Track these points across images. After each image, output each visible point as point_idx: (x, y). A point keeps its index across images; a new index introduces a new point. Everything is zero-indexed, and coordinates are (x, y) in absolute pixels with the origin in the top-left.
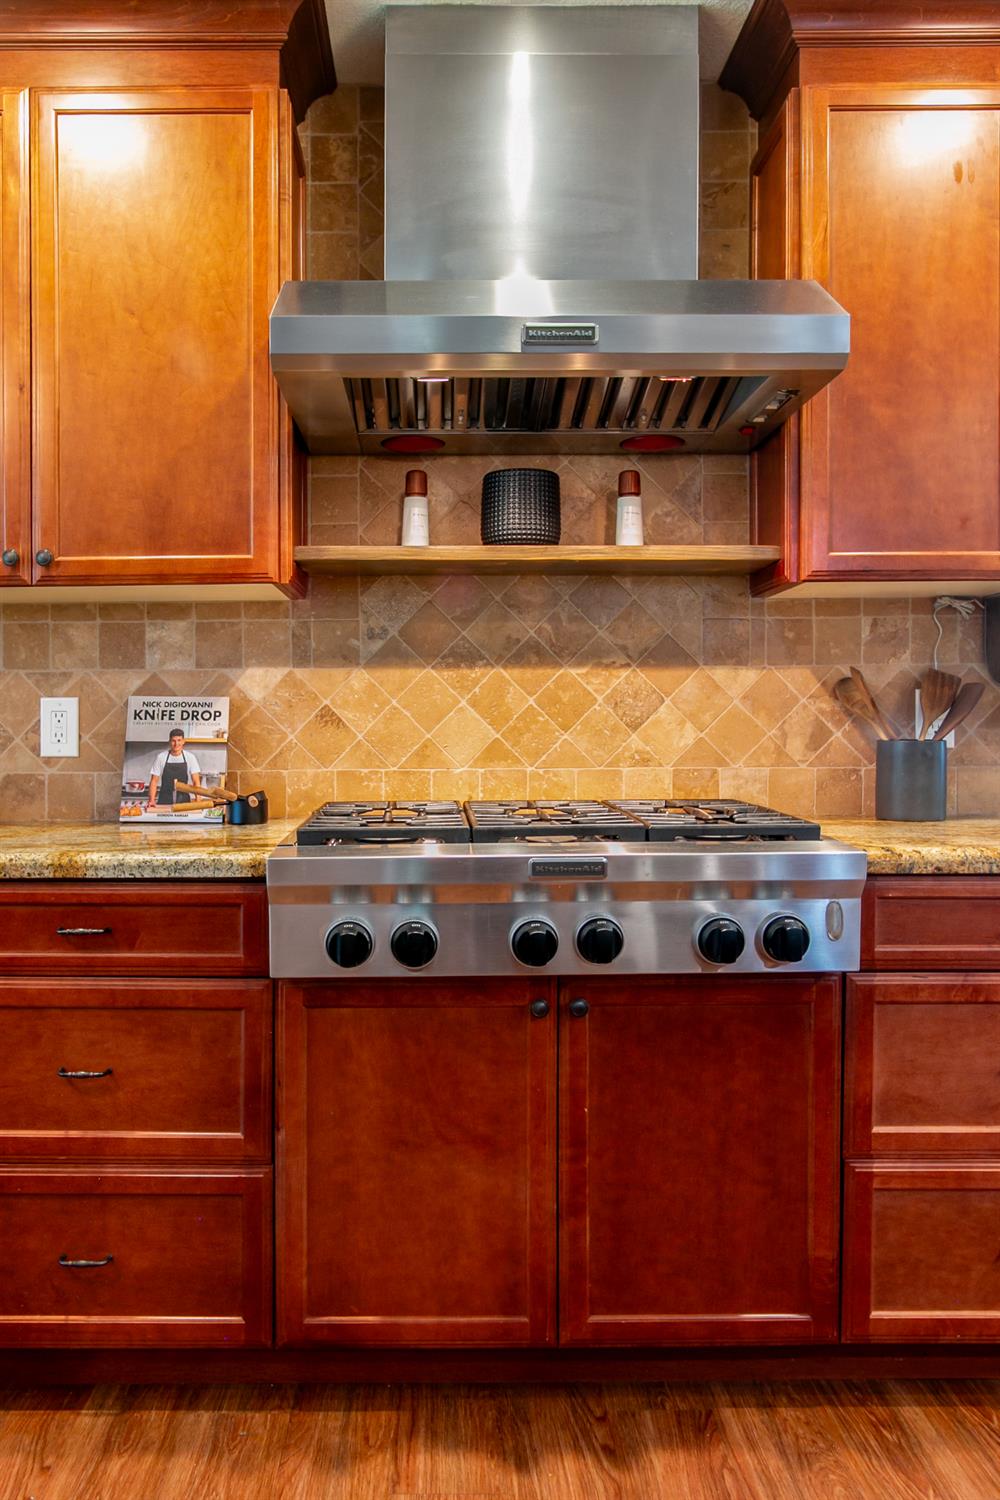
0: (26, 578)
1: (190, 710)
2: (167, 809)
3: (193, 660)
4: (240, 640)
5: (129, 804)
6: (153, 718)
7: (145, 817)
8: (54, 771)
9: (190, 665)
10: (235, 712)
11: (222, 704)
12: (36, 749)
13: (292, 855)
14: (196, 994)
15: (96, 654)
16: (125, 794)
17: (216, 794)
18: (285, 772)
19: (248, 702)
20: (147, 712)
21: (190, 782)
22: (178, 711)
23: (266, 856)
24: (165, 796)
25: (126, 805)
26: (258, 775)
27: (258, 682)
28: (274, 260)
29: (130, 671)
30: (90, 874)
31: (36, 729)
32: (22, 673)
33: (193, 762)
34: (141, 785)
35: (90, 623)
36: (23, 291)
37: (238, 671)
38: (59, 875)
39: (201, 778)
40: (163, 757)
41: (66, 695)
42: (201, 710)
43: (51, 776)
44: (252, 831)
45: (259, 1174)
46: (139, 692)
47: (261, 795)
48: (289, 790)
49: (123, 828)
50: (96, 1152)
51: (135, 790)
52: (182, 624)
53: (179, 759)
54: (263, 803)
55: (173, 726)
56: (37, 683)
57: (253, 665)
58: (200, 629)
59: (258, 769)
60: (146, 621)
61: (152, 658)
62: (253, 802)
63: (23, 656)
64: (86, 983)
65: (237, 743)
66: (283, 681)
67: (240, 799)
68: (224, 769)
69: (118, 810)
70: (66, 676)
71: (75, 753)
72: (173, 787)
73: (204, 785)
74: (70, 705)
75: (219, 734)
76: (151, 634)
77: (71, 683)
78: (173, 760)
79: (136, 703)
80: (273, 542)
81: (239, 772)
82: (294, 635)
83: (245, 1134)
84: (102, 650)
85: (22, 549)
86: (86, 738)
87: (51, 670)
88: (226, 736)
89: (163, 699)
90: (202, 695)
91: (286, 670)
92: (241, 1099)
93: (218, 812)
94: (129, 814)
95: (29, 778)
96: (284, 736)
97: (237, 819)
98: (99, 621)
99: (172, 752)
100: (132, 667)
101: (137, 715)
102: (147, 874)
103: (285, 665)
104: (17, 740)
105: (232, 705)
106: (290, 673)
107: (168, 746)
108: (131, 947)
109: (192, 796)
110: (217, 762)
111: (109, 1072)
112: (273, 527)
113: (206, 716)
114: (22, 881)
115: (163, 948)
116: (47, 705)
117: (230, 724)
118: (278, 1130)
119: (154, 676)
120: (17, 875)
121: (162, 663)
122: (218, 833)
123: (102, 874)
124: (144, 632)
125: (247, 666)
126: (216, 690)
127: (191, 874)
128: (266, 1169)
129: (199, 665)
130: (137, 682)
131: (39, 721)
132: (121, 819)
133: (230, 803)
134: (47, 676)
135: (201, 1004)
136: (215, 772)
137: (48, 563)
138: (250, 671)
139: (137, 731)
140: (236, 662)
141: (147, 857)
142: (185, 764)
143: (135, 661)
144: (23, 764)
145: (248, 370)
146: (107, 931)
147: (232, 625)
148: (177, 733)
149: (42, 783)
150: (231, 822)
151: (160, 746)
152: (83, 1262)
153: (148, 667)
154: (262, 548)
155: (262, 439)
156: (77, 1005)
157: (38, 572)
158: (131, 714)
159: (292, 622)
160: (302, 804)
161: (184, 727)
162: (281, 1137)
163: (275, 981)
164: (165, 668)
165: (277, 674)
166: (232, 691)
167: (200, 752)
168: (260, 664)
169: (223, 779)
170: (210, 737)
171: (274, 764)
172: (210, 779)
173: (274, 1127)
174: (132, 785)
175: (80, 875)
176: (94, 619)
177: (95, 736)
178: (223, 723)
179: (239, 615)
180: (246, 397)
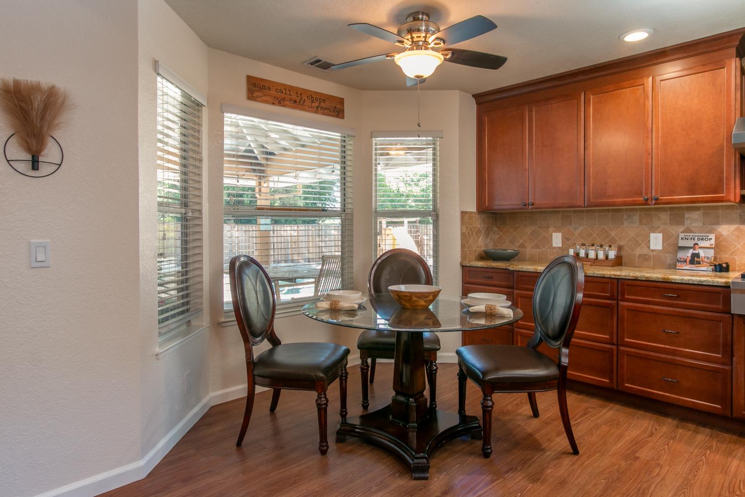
0: (650, 203)
1: (701, 238)
2: (694, 266)
3: (702, 223)
4: (719, 217)
5: (680, 264)
6: (688, 239)
7: (685, 268)
8: (654, 253)
9: (701, 224)
10: (717, 238)
11: (713, 236)
12: (649, 247)
13: (740, 280)
14: (706, 316)
15: (668, 221)
16: (678, 261)
17: (711, 263)
18: (736, 257)
19: (722, 235)
20: (685, 238)
21: (701, 258)
22: (696, 238)
23: (730, 281)
24: (692, 262)
25: (678, 264)
26: (725, 257)
27: (726, 230)
28: (733, 109)
29: (680, 226)
30: (673, 281)
31: (649, 242)
32: (644, 227)
33: (702, 253)
34: (684, 259)
35: (666, 213)
36: (650, 129)
37: (718, 226)
38: (664, 280)
39: (705, 258)
40: (691, 251)
41: (659, 233)
42: (704, 238)
43: (653, 255)
44: (724, 274)
45: (727, 368)
46: (683, 232)
47: (727, 264)
48: (737, 263)
49: (677, 270)
50: (673, 353)
51: (681, 260)
52: (698, 213)
53: (697, 252)
54: (728, 266)
55: (695, 242)
56: (649, 229)
57: (723, 224)
58: (704, 214)
59: (726, 256)
60: (685, 212)
61: (687, 223)
62: (724, 265)
63: (645, 222)
64: (671, 309)
65: (718, 247)
66: (736, 229)
67: (719, 265)
68: (713, 255)
69: (676, 266)
70: (659, 227)
71: (661, 248)
72: (695, 260)
73: (706, 260)
74: (660, 236)
75: (711, 245)
76: (687, 216)
77: (660, 229)
78: (694, 252)
79: (682, 235)
80: (733, 190)
81: (718, 256)
82: (740, 215)
83: (722, 356)
84: (670, 220)
85: (649, 196)
86: (664, 245)
87: (654, 225)
88: (714, 246)
89: (691, 234)
90: (705, 233)
91: (737, 226)
92: (721, 346)
93: (711, 267)
94: (680, 267)
95: (646, 255)
96: (736, 246)
97: (718, 270)
98: (669, 212)
99: (694, 249)
100: (680, 225)
101: (682, 239)
102: (691, 282)
103: (736, 224)
104: (643, 245)
105: (716, 236)
106: (738, 227)
107: (694, 248)
108: (685, 301)
109: (701, 263)
110: (711, 253)
111: (678, 333)
112: (732, 186)
113: (706, 239)
114: (653, 281)
115: (696, 302)
116: (652, 236)
117: (715, 242)
118: (734, 356)
119: (688, 228)
120: (652, 280)
121: (691, 224)
122: (710, 273)
123: (677, 281)
124: (684, 215)
125: (722, 225)
126: (710, 232)
127: (705, 283)
128: (730, 367)
129: (704, 224)
130: (682, 229)
131: (650, 240)
132: (677, 268)
133: (715, 266)
134: (652, 227)
135: (707, 319)
136: (710, 256)
137: (657, 199)
138: (723, 226)
139: (682, 243)
140: (718, 223)
141: (691, 278)
142: (699, 254)
143: (681, 223)
144: (645, 251)
145: (724, 141)
146: (678, 296)
147: (717, 212)
148: (695, 244)
149: (650, 256)
150: (716, 271)
151: (690, 248)
152: (670, 380)
153: (686, 225)
154: (728, 192)
155: (729, 161)
156: (670, 315)
157: (654, 202)
158: (680, 238)
159: (739, 211)
160: (743, 267)
161: (699, 242)
162: (734, 359)
163: (733, 314)
164: (692, 225)
165: (733, 227)
166: (716, 232)
167: (704, 250)
168: (726, 224)
169: (713, 258)
170: (708, 246)
171: (732, 254)
172: (708, 258)
173: (732, 356)
174: (681, 259)
175: (670, 281)
176: (668, 211)
177: (668, 244)
178: (713, 242)
179: (719, 209)
180: (723, 149)
